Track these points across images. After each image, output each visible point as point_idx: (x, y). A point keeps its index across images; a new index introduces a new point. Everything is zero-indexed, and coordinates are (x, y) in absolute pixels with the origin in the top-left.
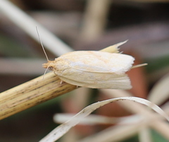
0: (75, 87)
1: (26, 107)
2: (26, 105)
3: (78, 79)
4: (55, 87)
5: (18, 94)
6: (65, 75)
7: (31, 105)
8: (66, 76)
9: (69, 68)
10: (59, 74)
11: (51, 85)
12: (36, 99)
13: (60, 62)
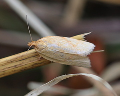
0: (50, 62)
1: (13, 73)
2: (13, 71)
3: (52, 56)
4: (35, 60)
5: (8, 62)
6: (44, 52)
7: (17, 71)
8: (44, 54)
9: (47, 48)
10: (39, 52)
11: (32, 59)
12: (21, 67)
13: (41, 43)
